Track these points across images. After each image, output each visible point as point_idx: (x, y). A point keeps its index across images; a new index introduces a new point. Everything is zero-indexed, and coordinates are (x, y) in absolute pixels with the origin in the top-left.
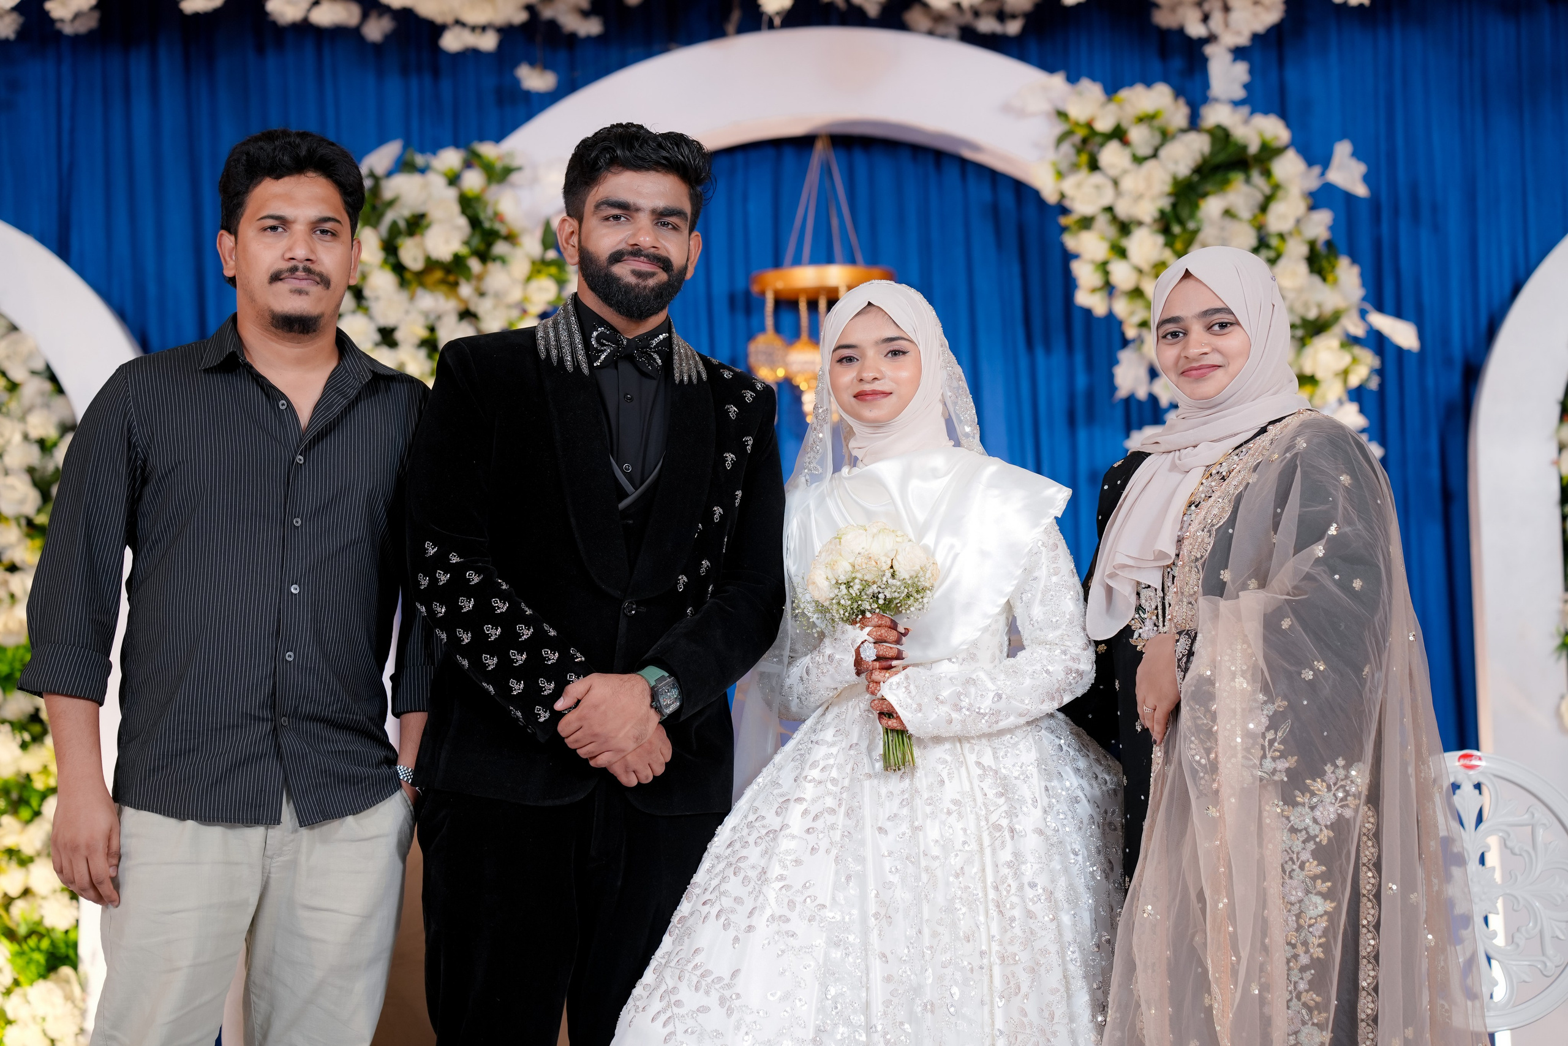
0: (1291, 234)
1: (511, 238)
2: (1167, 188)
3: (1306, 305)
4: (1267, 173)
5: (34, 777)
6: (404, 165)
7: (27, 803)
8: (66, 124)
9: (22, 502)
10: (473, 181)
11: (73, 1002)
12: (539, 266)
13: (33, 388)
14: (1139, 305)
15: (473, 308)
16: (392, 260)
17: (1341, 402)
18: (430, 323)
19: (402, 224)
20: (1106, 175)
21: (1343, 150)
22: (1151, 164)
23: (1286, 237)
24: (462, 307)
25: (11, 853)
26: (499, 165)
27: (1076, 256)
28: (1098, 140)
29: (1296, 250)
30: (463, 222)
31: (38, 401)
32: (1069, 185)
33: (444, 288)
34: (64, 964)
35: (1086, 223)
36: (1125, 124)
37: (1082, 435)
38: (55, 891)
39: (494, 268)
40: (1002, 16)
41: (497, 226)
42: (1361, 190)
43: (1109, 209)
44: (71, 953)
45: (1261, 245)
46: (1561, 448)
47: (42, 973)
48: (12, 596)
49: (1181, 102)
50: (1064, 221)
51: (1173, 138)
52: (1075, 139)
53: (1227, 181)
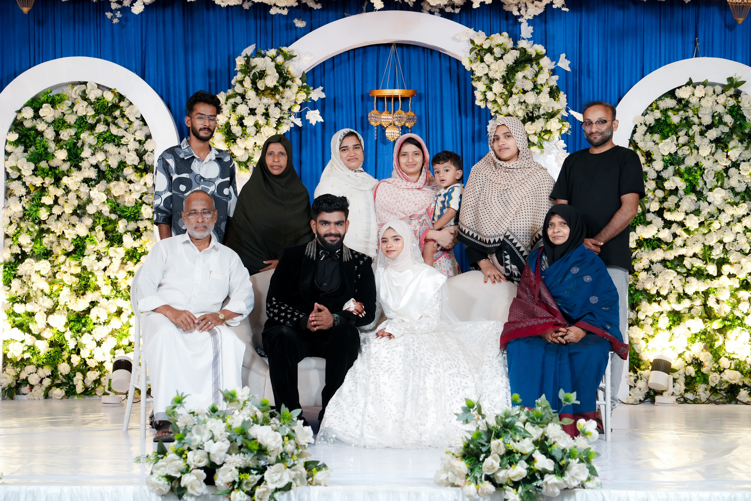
0: (544, 84)
1: (292, 79)
2: (505, 69)
4: (538, 64)
5: (137, 249)
6: (257, 54)
7: (135, 257)
8: (144, 34)
9: (133, 160)
10: (280, 59)
12: (301, 88)
13: (137, 123)
14: (496, 105)
15: (280, 102)
16: (254, 86)
17: (559, 139)
18: (266, 107)
19: (257, 74)
20: (486, 64)
21: (563, 56)
22: (501, 60)
24: (276, 102)
25: (130, 273)
26: (288, 54)
27: (476, 89)
28: (484, 51)
29: (546, 90)
30: (277, 75)
31: (139, 128)
32: (474, 67)
33: (271, 96)
35: (479, 79)
36: (492, 46)
37: (476, 145)
39: (287, 90)
40: (453, 6)
41: (288, 76)
42: (568, 69)
43: (487, 74)
45: (535, 87)
48: (130, 190)
49: (511, 39)
50: (472, 76)
51: (509, 52)
52: (476, 51)
53: (525, 67)
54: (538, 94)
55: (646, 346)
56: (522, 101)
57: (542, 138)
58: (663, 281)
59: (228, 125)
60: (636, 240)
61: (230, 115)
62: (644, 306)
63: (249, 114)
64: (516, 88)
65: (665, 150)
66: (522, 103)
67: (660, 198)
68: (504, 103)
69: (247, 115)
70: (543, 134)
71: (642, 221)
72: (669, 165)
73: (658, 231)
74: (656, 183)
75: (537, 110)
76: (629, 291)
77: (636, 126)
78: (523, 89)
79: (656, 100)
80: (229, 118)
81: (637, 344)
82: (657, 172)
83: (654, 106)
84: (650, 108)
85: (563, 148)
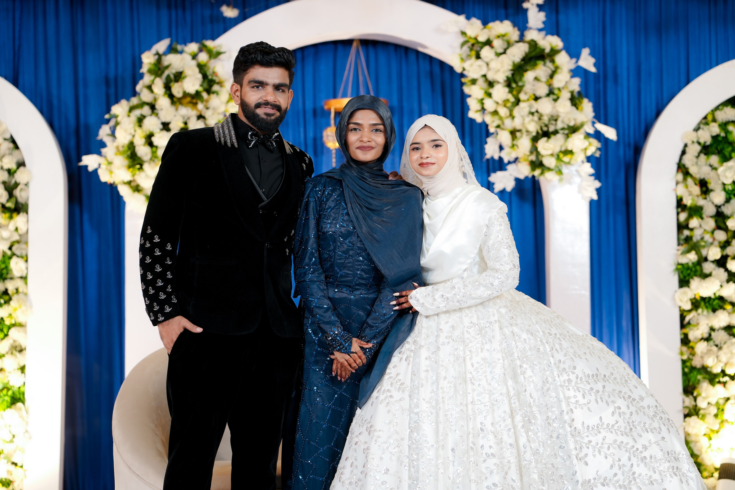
0: (563, 88)
1: (220, 83)
2: (511, 67)
3: (569, 119)
4: (553, 61)
5: (5, 319)
6: (172, 50)
10: (203, 57)
11: (23, 419)
13: (5, 146)
14: (496, 118)
15: (203, 114)
16: (168, 92)
17: (583, 162)
18: (185, 120)
19: (172, 77)
20: (483, 61)
21: (585, 52)
22: (503, 56)
23: (561, 89)
24: (198, 114)
26: (215, 50)
27: (470, 96)
28: (480, 45)
29: (565, 95)
30: (200, 76)
31: (7, 152)
32: (467, 65)
33: (191, 105)
34: (18, 402)
35: (474, 82)
36: (491, 38)
38: (15, 370)
39: (213, 97)
41: (215, 78)
42: (593, 69)
43: (485, 76)
44: (22, 397)
45: (550, 93)
46: (677, 183)
47: (9, 406)
49: (516, 29)
50: (463, 80)
51: (513, 45)
52: (469, 44)
53: (535, 65)
54: (555, 100)
55: (708, 445)
56: (533, 110)
57: (562, 161)
58: (729, 355)
59: (131, 146)
60: (691, 300)
61: (135, 131)
62: (706, 389)
63: (162, 130)
64: (526, 93)
65: (726, 177)
66: (532, 114)
67: (720, 242)
68: (508, 114)
69: (158, 130)
70: (561, 155)
71: (699, 273)
72: (732, 196)
73: (721, 286)
74: (716, 221)
75: (554, 122)
76: (683, 369)
77: (686, 146)
78: (534, 95)
79: (712, 111)
80: (134, 136)
81: (696, 442)
82: (716, 206)
83: (710, 118)
84: (704, 121)
85: (591, 175)
